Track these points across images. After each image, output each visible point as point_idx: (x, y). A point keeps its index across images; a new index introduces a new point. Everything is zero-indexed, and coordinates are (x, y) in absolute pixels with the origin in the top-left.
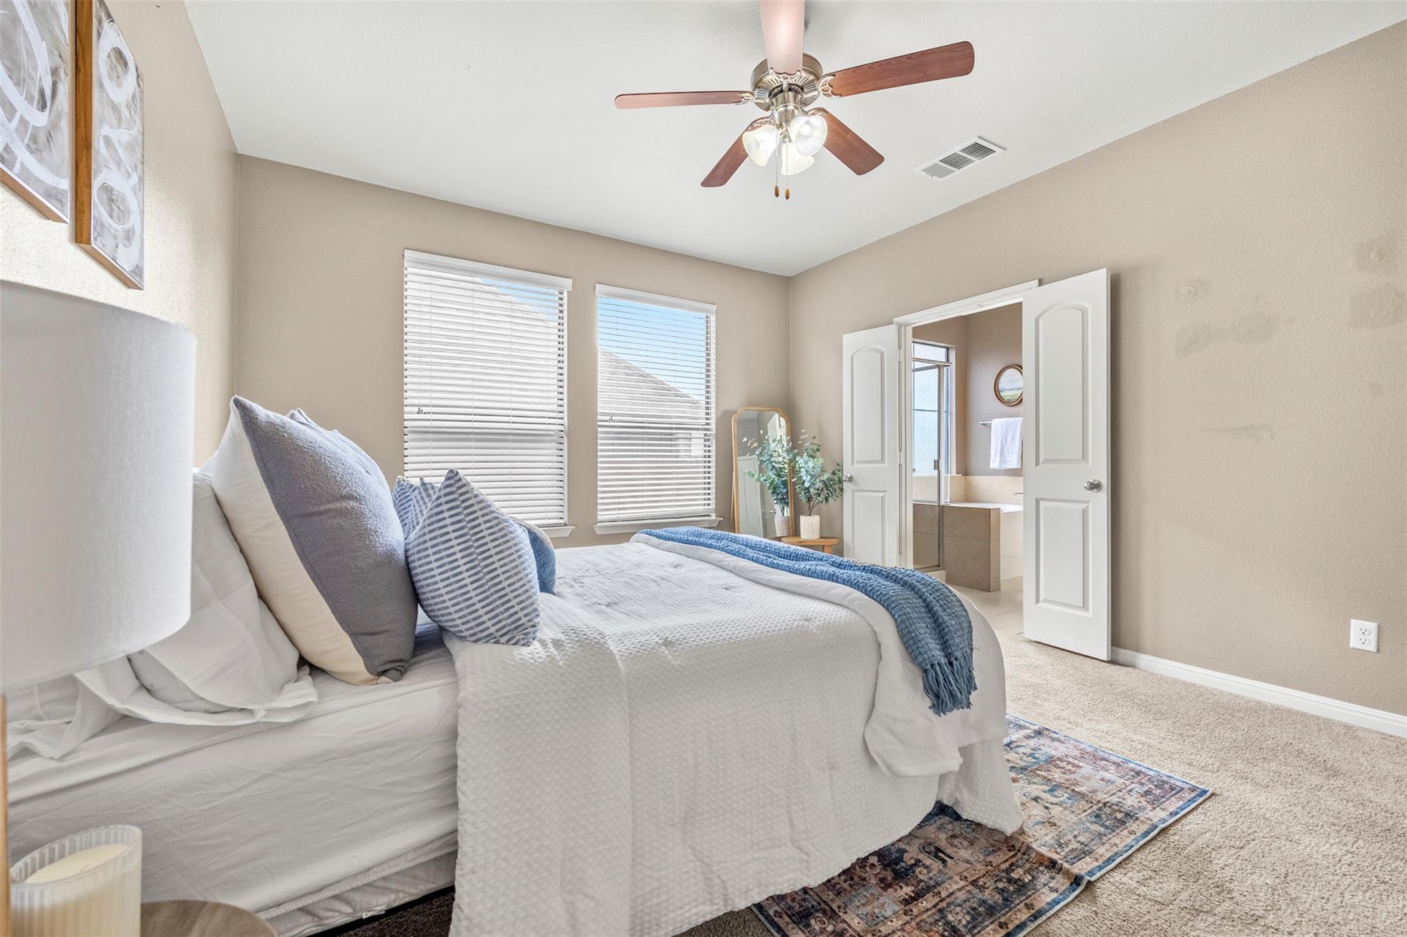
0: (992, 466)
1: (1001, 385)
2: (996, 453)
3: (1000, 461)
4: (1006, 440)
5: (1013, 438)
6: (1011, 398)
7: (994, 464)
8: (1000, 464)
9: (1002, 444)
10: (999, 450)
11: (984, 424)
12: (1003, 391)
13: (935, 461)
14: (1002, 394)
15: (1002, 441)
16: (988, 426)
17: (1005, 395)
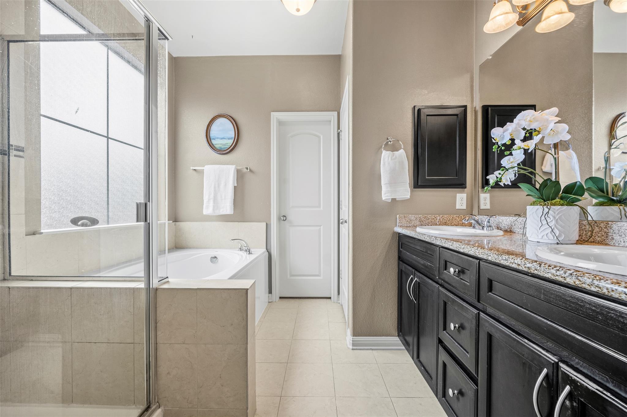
0: (205, 212)
1: (213, 133)
2: (209, 199)
3: (214, 207)
4: (219, 186)
5: (226, 185)
6: (223, 147)
7: (208, 210)
8: (214, 210)
9: (215, 190)
10: (212, 196)
11: (195, 170)
12: (214, 139)
13: (138, 205)
14: (214, 142)
15: (215, 187)
16: (200, 173)
17: (217, 143)
